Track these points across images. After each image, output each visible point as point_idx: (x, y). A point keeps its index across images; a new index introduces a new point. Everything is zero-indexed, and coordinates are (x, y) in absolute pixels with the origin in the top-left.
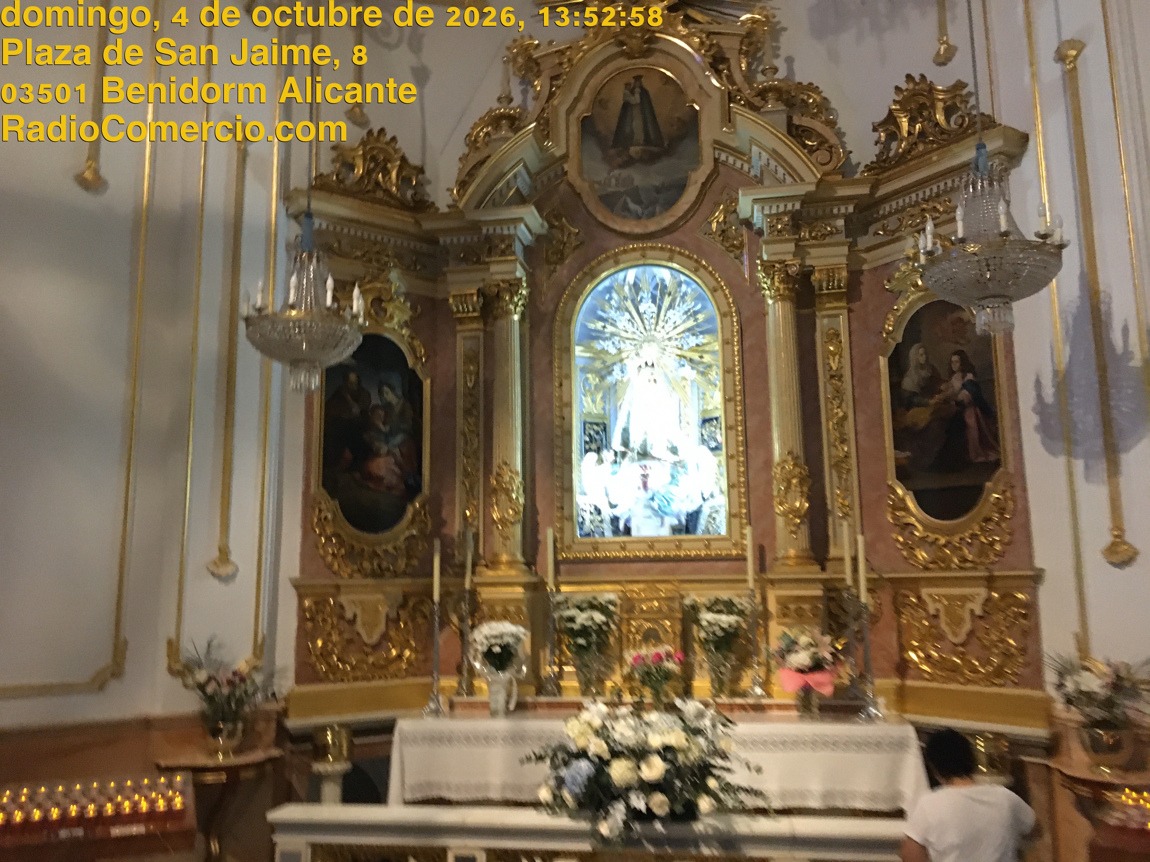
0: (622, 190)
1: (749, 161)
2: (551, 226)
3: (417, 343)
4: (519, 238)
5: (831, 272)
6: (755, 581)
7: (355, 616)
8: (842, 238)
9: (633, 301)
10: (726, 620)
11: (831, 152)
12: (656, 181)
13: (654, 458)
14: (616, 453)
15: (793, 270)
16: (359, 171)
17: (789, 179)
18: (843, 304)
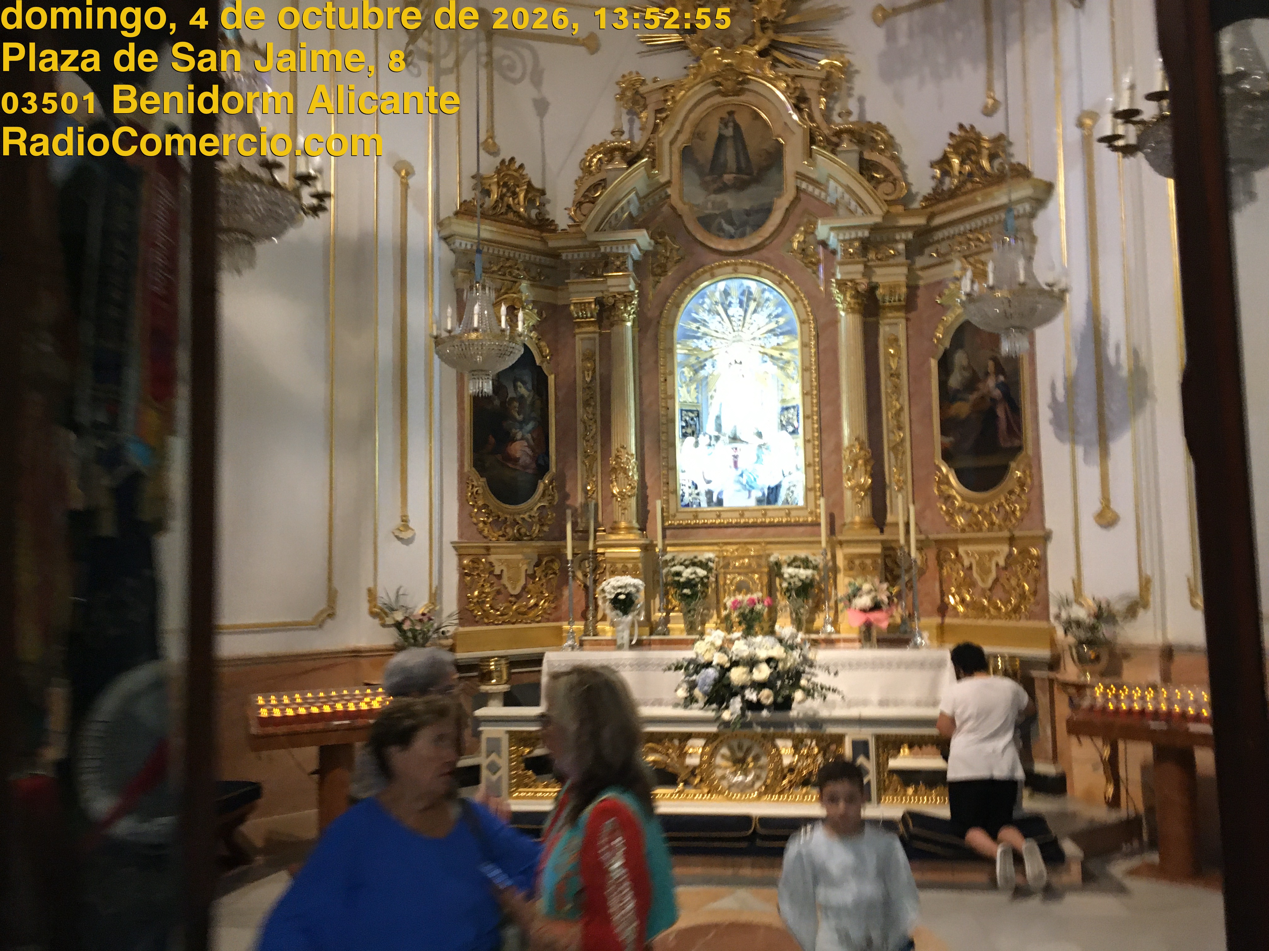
0: (717, 212)
1: (826, 191)
2: (657, 243)
3: (543, 344)
4: (632, 256)
5: (892, 289)
6: (827, 542)
7: (502, 571)
8: (902, 259)
9: (722, 304)
10: (804, 573)
11: (895, 185)
12: (747, 206)
13: (742, 441)
14: (710, 437)
15: (862, 287)
16: (495, 196)
17: (860, 211)
18: (902, 314)
